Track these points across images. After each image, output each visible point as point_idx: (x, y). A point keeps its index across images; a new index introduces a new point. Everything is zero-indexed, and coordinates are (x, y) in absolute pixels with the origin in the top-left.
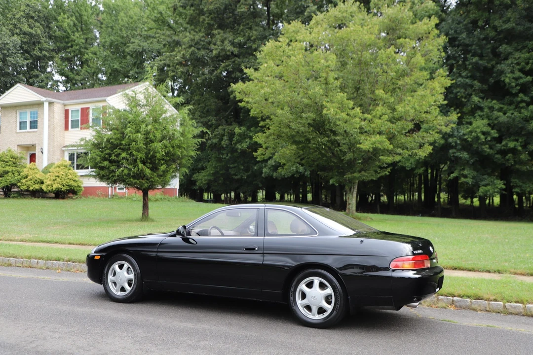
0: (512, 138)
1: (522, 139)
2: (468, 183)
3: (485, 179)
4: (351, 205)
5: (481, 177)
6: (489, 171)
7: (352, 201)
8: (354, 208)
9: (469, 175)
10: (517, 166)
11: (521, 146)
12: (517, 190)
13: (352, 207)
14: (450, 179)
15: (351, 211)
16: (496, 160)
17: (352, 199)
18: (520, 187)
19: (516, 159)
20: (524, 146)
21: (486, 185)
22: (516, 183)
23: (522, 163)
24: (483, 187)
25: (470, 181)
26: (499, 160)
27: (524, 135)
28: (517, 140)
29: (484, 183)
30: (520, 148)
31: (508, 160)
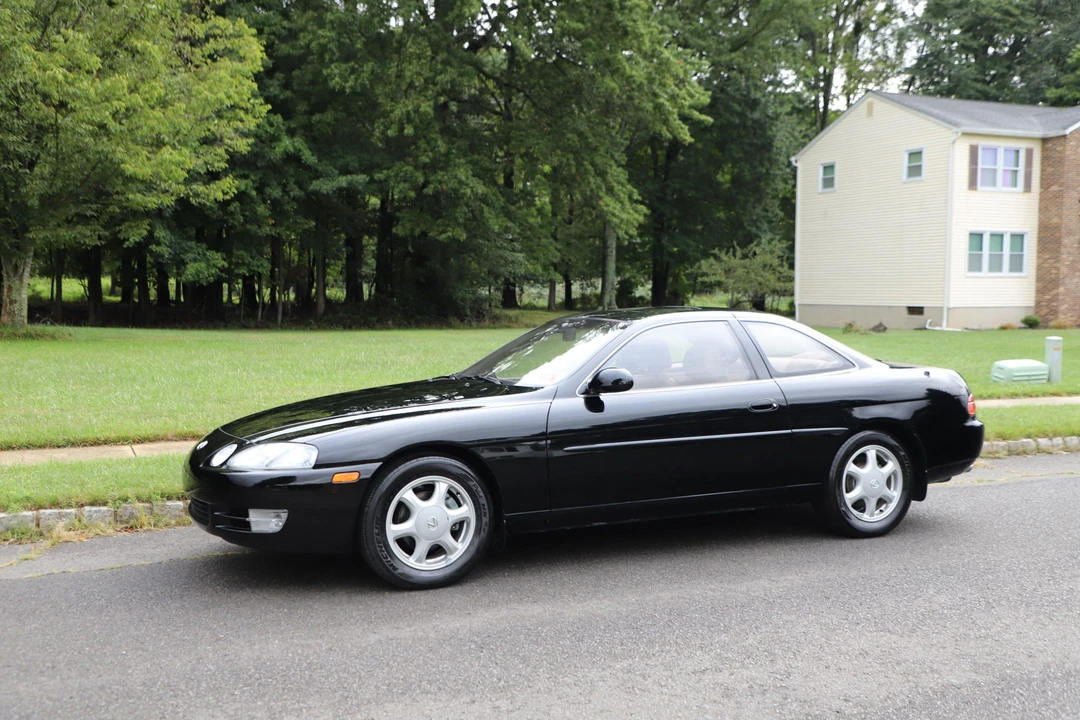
0: (239, 172)
1: (255, 175)
2: (163, 256)
3: (191, 248)
4: (16, 306)
5: (184, 245)
6: (193, 232)
7: (20, 295)
8: (25, 312)
9: (162, 239)
10: (248, 227)
11: (256, 189)
12: (243, 271)
13: (21, 310)
14: (128, 247)
15: (18, 318)
16: (210, 212)
17: (19, 291)
18: (248, 265)
19: (247, 213)
20: (260, 189)
21: (195, 260)
22: (242, 259)
23: (257, 220)
24: (192, 264)
25: (164, 250)
26: (214, 213)
27: (258, 168)
28: (245, 177)
29: (190, 256)
30: (254, 193)
31: (232, 214)
